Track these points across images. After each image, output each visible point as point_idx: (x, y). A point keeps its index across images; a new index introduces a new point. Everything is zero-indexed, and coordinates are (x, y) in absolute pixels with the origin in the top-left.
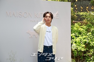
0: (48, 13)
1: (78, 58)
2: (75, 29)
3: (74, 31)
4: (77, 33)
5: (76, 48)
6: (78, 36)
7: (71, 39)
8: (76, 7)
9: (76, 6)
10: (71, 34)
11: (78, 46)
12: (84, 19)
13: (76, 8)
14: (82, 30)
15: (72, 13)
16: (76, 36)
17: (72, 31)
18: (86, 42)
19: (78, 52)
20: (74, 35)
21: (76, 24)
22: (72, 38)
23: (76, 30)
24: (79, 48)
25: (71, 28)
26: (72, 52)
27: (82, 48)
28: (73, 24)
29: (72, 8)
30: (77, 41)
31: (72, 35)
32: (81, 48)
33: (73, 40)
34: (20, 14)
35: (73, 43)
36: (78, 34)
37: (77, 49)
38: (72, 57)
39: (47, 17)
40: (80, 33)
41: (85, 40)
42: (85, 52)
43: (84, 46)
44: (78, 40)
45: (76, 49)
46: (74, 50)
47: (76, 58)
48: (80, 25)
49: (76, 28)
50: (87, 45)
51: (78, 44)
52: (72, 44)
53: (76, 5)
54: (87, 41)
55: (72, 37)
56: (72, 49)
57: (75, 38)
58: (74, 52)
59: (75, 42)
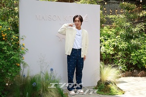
2: (104, 32)
3: (103, 34)
4: (106, 36)
6: (107, 40)
8: (106, 10)
11: (107, 49)
12: (113, 22)
13: (106, 12)
14: (111, 33)
15: (101, 16)
16: (105, 40)
17: (101, 35)
18: (114, 45)
19: (106, 55)
20: (103, 38)
21: (105, 27)
22: (101, 41)
23: (105, 34)
24: (108, 51)
25: (100, 31)
26: (101, 55)
27: (111, 51)
28: (102, 27)
29: (102, 11)
31: (101, 38)
32: (109, 51)
33: (102, 43)
34: (50, 17)
37: (106, 52)
38: (101, 60)
39: (76, 21)
40: (109, 36)
41: (114, 43)
42: (113, 55)
43: (113, 49)
44: (107, 43)
45: (104, 52)
46: (102, 53)
47: (105, 60)
48: (109, 28)
50: (116, 48)
51: (107, 47)
52: (101, 47)
53: (105, 8)
54: (116, 44)
55: (101, 40)
56: (100, 52)
58: (103, 55)
59: (104, 46)
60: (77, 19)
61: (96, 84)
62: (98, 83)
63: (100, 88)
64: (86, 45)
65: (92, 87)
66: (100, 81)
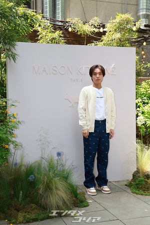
0: (97, 66)
1: (147, 137)
2: (142, 91)
3: (141, 94)
4: (145, 98)
5: (144, 122)
6: (148, 103)
7: (136, 109)
8: (144, 55)
9: (143, 53)
10: (136, 99)
11: (147, 119)
13: (144, 57)
15: (136, 65)
16: (144, 103)
17: (138, 95)
19: (146, 128)
20: (141, 100)
21: (144, 83)
22: (138, 107)
23: (143, 94)
25: (136, 89)
26: (137, 128)
28: (138, 83)
29: (138, 57)
30: (146, 111)
31: (137, 101)
33: (138, 109)
34: (55, 69)
35: (139, 114)
36: (148, 100)
37: (146, 123)
38: (138, 136)
39: (96, 74)
44: (146, 108)
45: (143, 124)
46: (139, 125)
47: (144, 137)
49: (144, 90)
51: (146, 115)
52: (137, 116)
53: (143, 50)
55: (137, 104)
56: (137, 124)
57: (141, 105)
58: (141, 128)
59: (143, 113)
60: (98, 70)
61: (131, 178)
62: (134, 176)
63: (137, 184)
64: (112, 111)
65: (123, 181)
66: (138, 172)
